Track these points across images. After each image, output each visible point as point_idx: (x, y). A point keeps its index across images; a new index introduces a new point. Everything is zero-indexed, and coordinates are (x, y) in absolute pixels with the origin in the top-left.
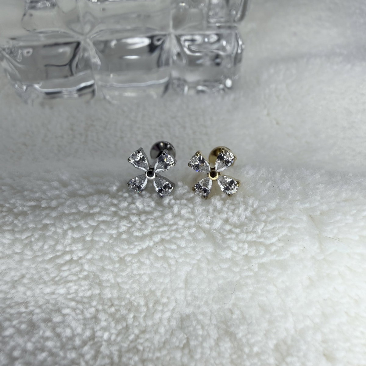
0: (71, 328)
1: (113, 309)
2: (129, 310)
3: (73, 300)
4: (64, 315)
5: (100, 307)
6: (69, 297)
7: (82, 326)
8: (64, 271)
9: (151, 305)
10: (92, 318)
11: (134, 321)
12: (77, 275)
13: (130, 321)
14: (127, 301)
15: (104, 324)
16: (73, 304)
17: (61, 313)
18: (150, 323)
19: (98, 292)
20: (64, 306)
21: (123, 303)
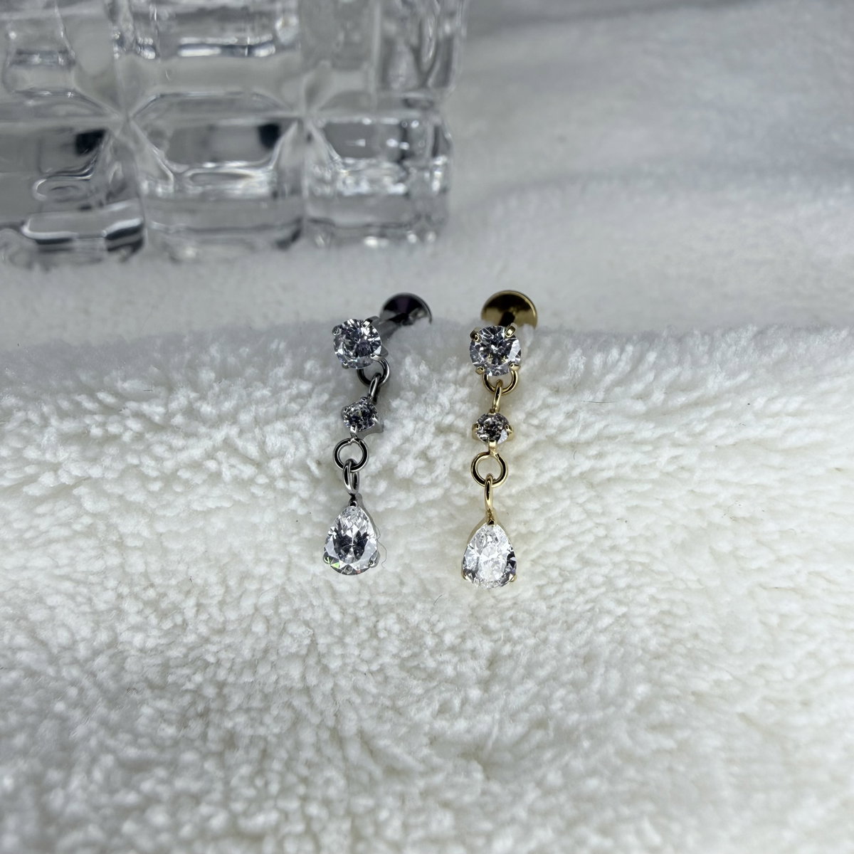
0: (69, 629)
1: (152, 592)
3: (66, 577)
4: (52, 608)
5: (125, 590)
8: (40, 515)
9: (232, 583)
10: (109, 611)
11: (198, 611)
12: (69, 525)
13: (190, 613)
14: (180, 578)
15: (134, 619)
16: (67, 586)
17: (45, 604)
18: (232, 615)
19: (117, 561)
20: (49, 590)
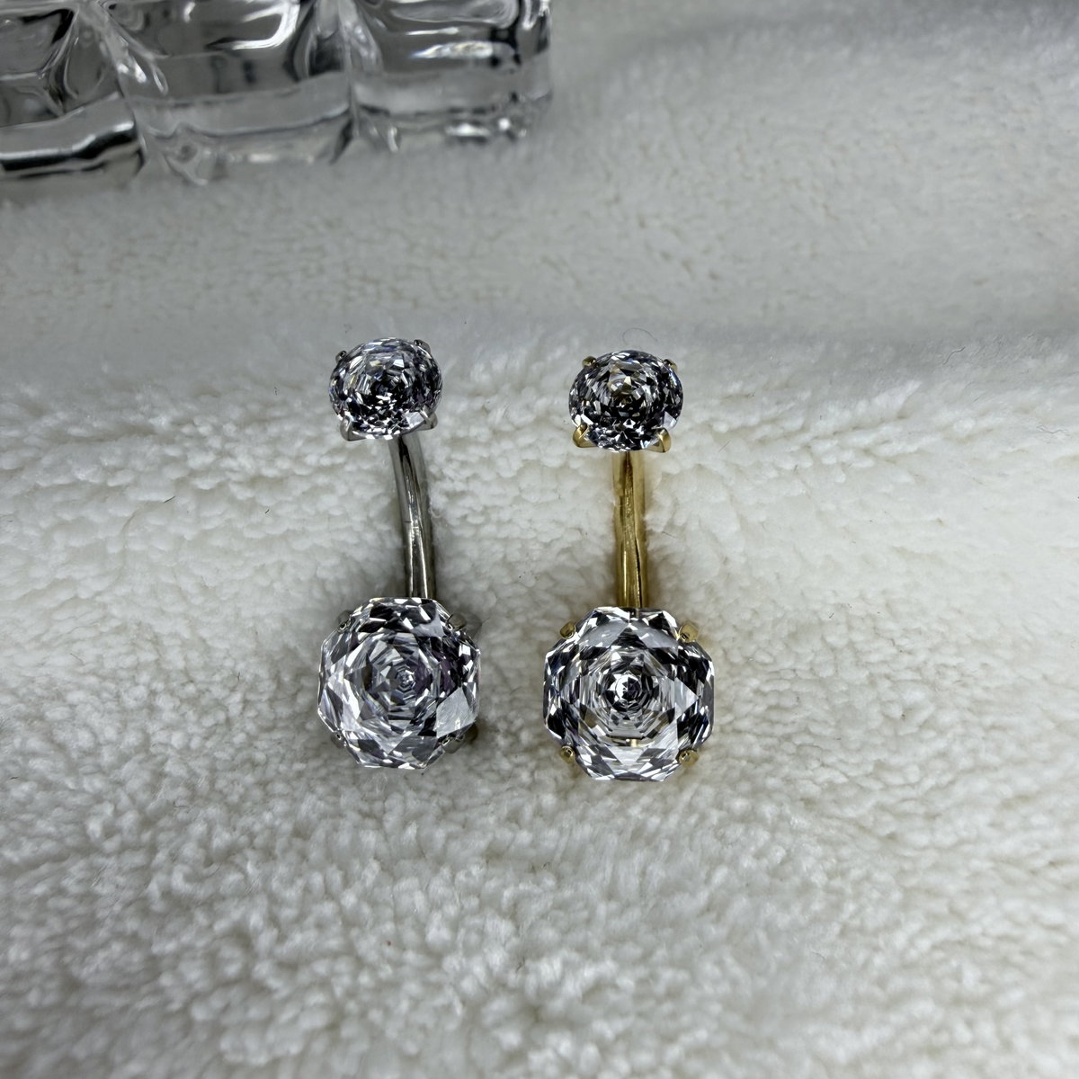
0: (91, 730)
1: (191, 689)
2: (233, 690)
3: (90, 674)
4: (72, 706)
5: (159, 686)
6: (81, 669)
7: (118, 724)
8: (59, 621)
9: (286, 678)
10: (140, 708)
11: (244, 708)
12: (95, 627)
13: (235, 710)
14: (226, 674)
15: (169, 717)
17: (64, 701)
18: (284, 712)
19: (151, 657)
20: (70, 686)
21: (217, 678)
